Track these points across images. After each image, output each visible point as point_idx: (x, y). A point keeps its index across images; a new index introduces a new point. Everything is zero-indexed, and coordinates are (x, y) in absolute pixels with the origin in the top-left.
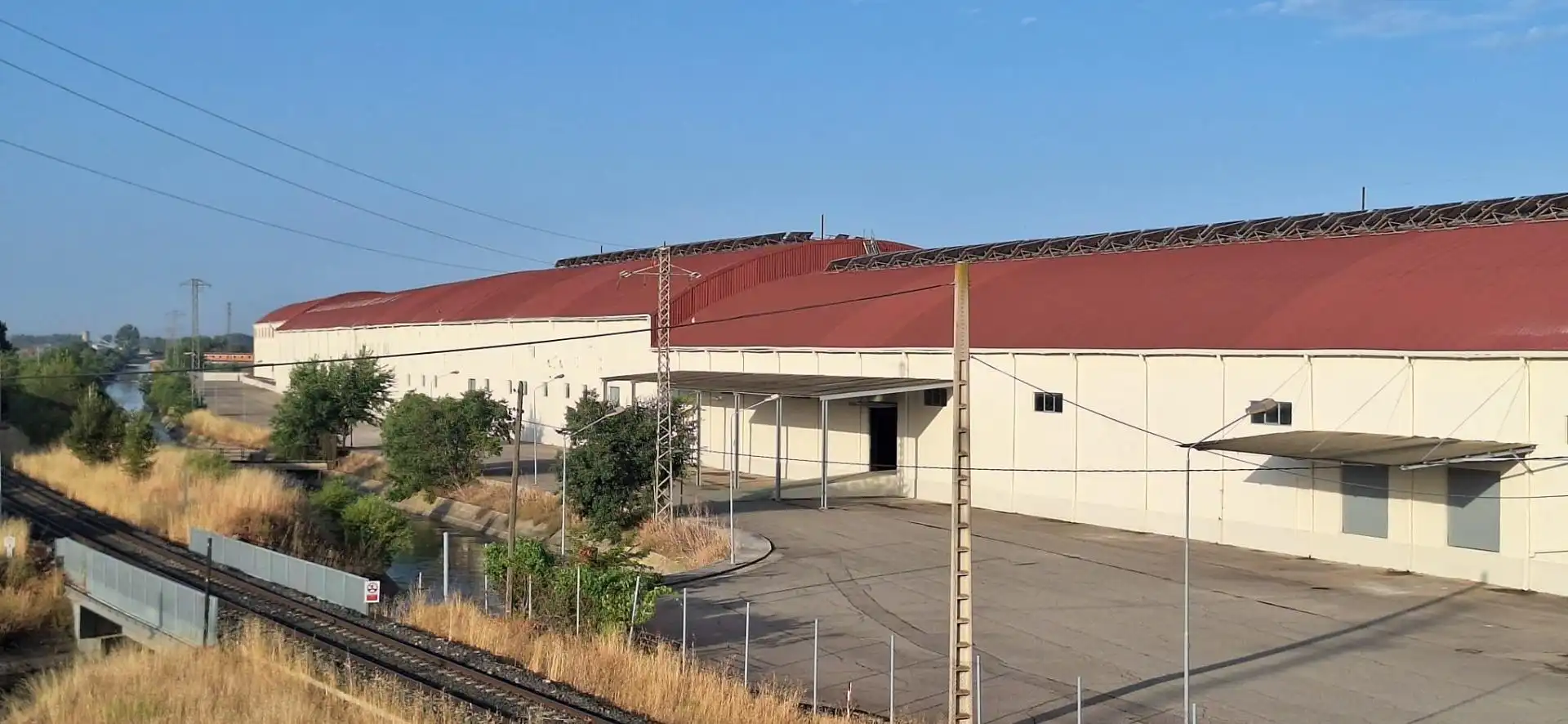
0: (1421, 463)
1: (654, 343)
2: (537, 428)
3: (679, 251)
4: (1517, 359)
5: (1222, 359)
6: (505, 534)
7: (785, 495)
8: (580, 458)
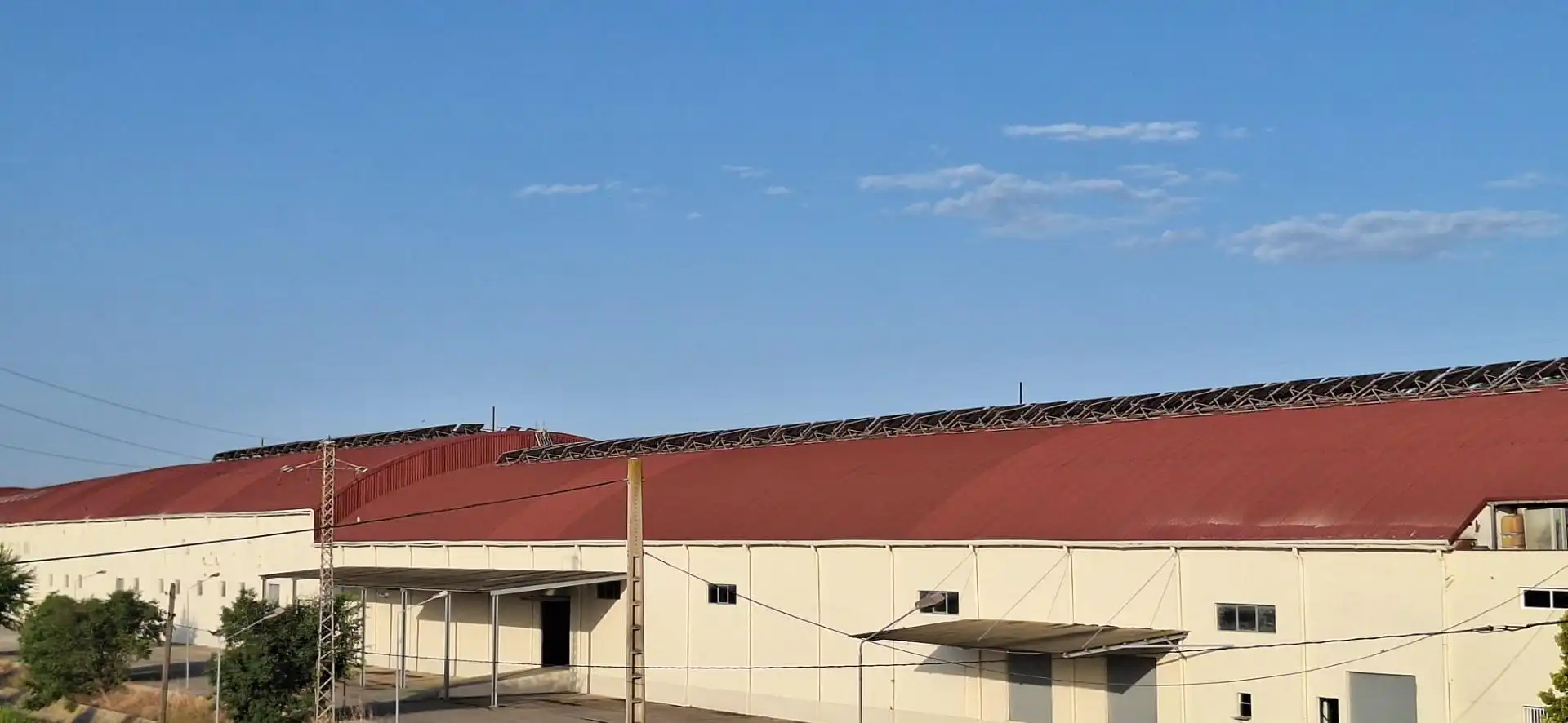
0: (1082, 650)
1: (317, 538)
2: (190, 630)
3: (339, 443)
4: (1168, 548)
5: (891, 550)
7: (453, 693)
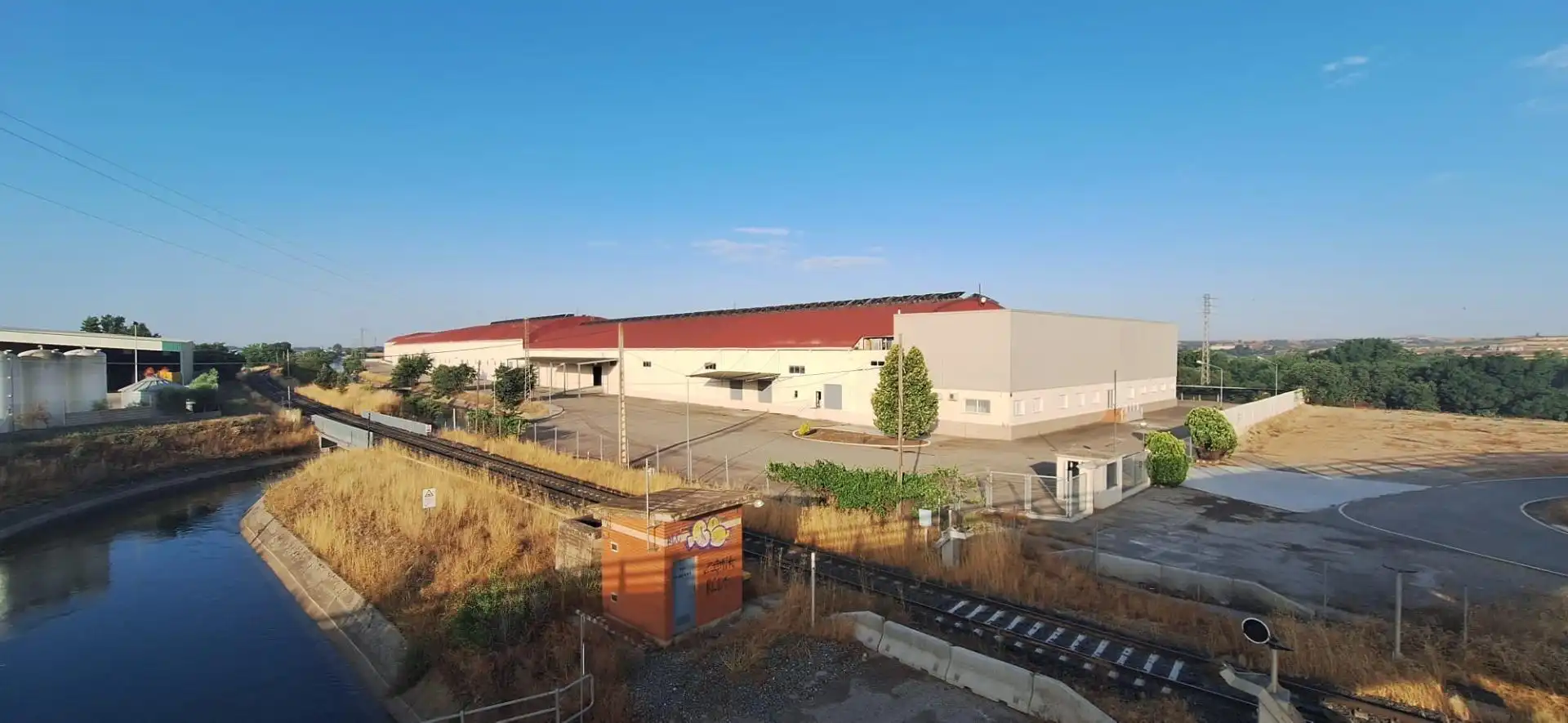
0: (751, 379)
1: (524, 347)
2: (485, 376)
3: (532, 320)
4: (775, 350)
5: (697, 351)
6: (475, 409)
7: (567, 393)
8: (498, 383)
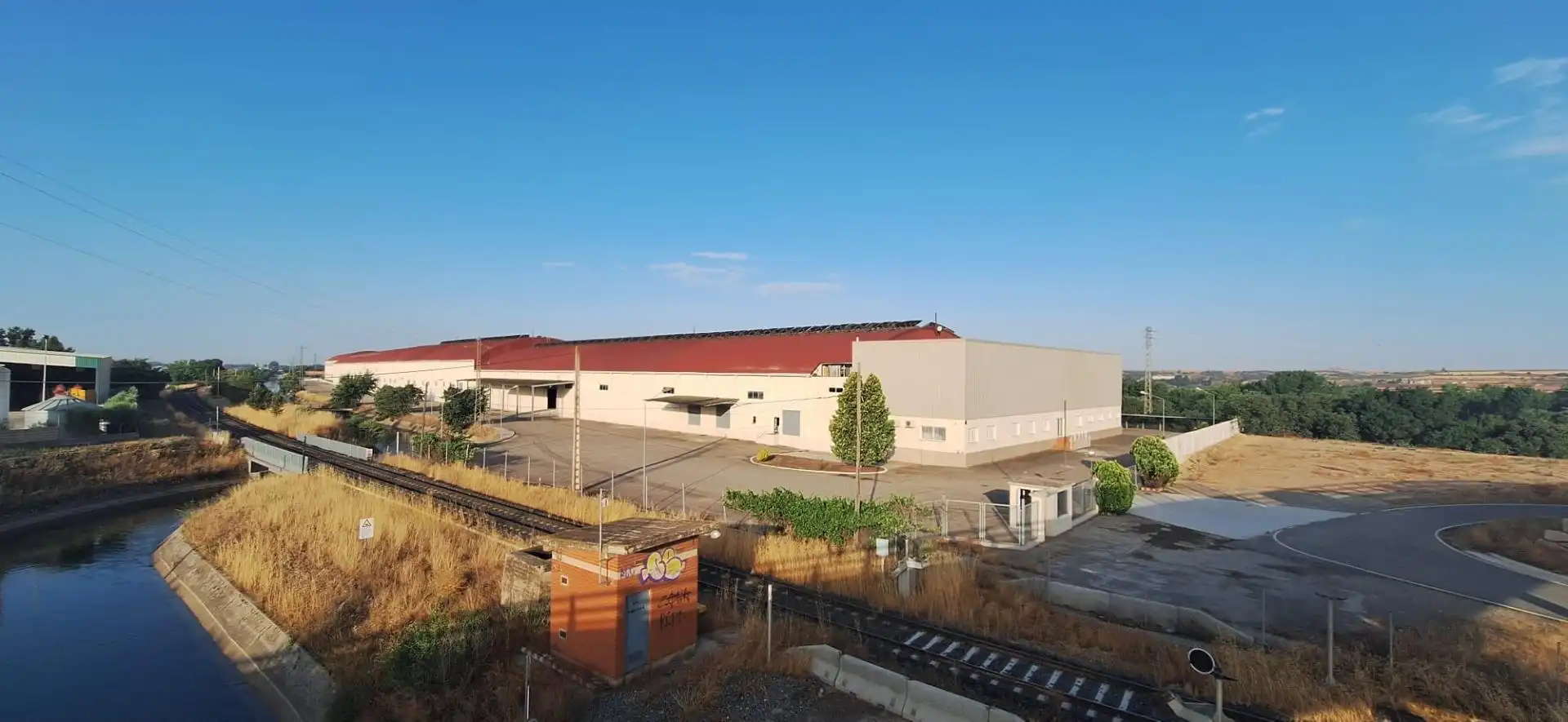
0: (709, 404)
1: (475, 368)
2: (432, 397)
3: (485, 340)
4: (735, 376)
5: (655, 375)
6: (421, 432)
7: (519, 416)
8: (447, 405)
